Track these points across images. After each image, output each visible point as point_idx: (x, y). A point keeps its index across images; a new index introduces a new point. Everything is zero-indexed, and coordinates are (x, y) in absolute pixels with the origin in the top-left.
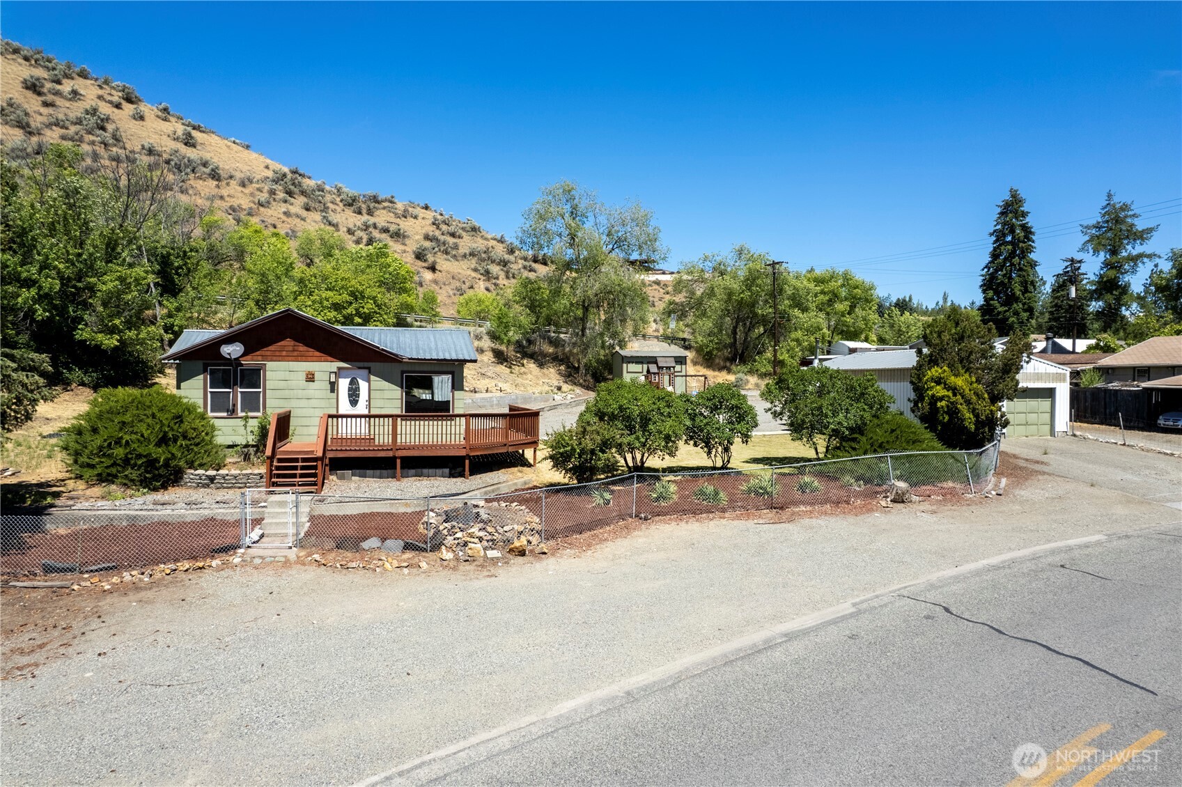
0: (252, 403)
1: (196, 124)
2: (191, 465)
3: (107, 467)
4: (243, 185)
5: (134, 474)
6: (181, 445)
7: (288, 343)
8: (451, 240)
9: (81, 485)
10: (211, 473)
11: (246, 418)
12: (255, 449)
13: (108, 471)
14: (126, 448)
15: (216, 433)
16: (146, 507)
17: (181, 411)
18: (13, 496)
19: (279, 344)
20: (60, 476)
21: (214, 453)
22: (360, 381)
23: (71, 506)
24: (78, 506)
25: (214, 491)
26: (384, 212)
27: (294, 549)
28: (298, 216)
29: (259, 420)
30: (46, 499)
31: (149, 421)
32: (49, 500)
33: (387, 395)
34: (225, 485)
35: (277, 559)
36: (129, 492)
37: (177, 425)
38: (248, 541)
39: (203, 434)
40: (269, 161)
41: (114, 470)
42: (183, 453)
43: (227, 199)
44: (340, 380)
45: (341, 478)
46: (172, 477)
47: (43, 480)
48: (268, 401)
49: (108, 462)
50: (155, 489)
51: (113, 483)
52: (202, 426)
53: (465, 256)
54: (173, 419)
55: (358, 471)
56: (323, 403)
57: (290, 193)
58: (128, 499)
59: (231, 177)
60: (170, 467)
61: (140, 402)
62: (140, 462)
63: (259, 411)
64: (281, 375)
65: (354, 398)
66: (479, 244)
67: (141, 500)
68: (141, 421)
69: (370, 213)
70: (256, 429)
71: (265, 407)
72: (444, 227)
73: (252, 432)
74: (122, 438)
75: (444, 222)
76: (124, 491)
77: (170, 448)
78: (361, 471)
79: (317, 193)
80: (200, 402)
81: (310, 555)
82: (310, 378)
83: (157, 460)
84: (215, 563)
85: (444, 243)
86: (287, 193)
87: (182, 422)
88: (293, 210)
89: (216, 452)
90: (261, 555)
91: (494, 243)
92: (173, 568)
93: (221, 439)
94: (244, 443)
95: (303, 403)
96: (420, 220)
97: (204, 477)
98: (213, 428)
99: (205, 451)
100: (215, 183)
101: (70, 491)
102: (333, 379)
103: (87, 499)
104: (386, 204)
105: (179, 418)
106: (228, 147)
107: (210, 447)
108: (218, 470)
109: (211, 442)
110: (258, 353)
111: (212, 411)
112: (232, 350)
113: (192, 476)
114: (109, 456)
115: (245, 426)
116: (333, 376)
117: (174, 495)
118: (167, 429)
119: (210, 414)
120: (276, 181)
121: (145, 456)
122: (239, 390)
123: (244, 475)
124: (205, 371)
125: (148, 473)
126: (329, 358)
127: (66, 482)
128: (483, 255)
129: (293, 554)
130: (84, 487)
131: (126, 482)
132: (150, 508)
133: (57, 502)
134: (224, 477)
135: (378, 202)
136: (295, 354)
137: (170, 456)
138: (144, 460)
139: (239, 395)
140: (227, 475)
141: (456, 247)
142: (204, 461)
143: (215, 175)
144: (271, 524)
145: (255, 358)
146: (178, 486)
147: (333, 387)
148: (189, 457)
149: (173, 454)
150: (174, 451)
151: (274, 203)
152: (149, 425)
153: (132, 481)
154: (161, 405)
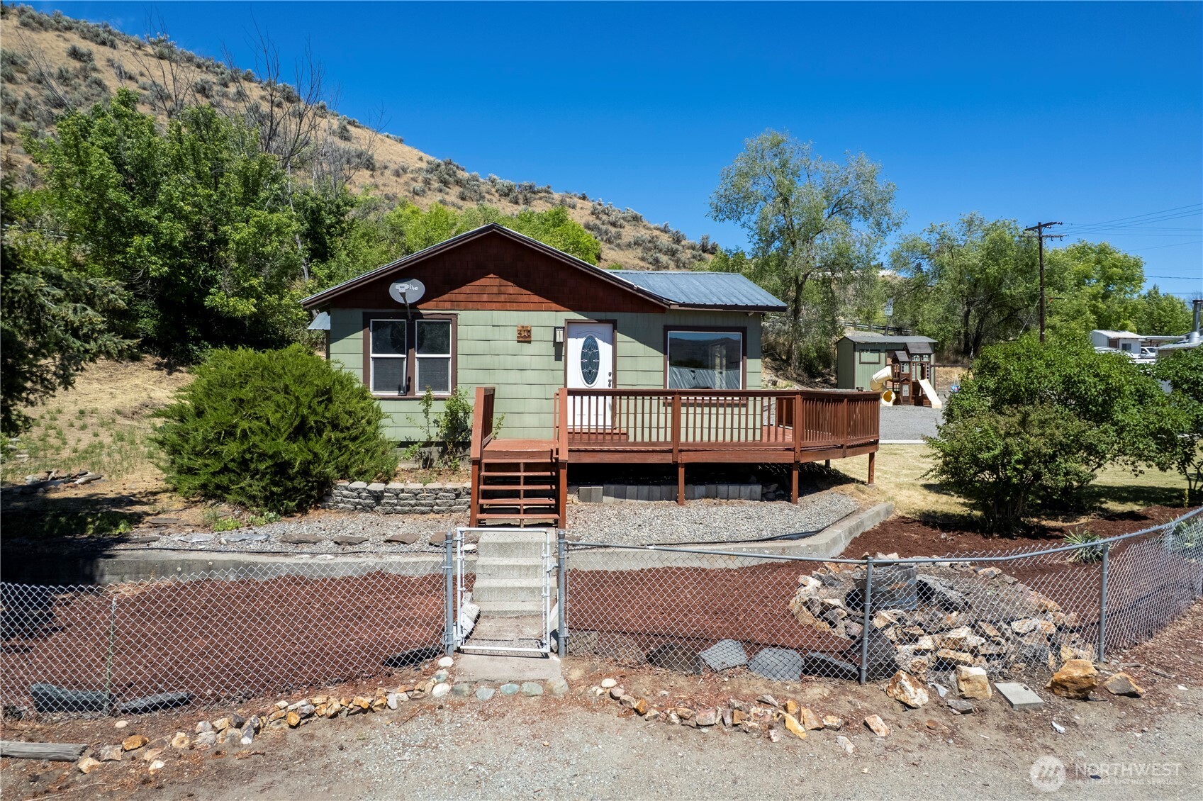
0: (437, 376)
1: (352, 120)
2: (344, 473)
3: (214, 474)
4: (397, 174)
5: (256, 487)
6: (330, 440)
7: (491, 281)
8: (613, 230)
9: (177, 502)
10: (377, 486)
11: (427, 400)
12: (440, 449)
13: (216, 480)
14: (242, 443)
15: (383, 422)
16: (269, 548)
17: (329, 383)
18: (68, 520)
19: (478, 283)
20: (152, 486)
21: (380, 453)
22: (600, 343)
23: (149, 541)
24: (164, 541)
25: (382, 518)
26: (541, 202)
27: (553, 657)
28: (454, 205)
29: (448, 402)
30: (116, 526)
31: (280, 398)
32: (122, 528)
33: (643, 364)
34: (399, 508)
35: (525, 687)
36: (248, 517)
37: (323, 405)
38: (457, 637)
39: (364, 421)
40: (422, 154)
41: (224, 479)
42: (332, 452)
43: (382, 188)
44: (569, 340)
45: (586, 498)
46: (314, 493)
47: (125, 493)
48: (460, 372)
49: (216, 466)
50: (288, 513)
51: (224, 501)
52: (362, 409)
53: (629, 245)
54: (315, 397)
55: (612, 487)
56: (544, 377)
57: (445, 183)
58: (244, 529)
59: (386, 167)
60: (311, 475)
61: (265, 368)
62: (262, 467)
63: (446, 389)
64: (480, 332)
65: (590, 369)
66: (644, 234)
67: (262, 532)
68: (267, 398)
69: (527, 201)
70: (443, 417)
71: (455, 383)
72: (605, 217)
73: (436, 422)
74: (235, 426)
75: (604, 212)
76: (240, 514)
77: (311, 444)
78: (618, 487)
79: (472, 183)
80: (359, 374)
81: (595, 678)
82: (525, 336)
83: (289, 464)
84: (396, 697)
85: (606, 232)
86: (441, 182)
87: (330, 400)
88: (449, 199)
89: (383, 453)
90: (492, 676)
91: (656, 233)
92: (306, 710)
93: (391, 431)
94: (424, 438)
95: (514, 376)
96: (578, 210)
97: (364, 494)
98: (379, 414)
99: (367, 451)
100: (369, 173)
101: (158, 513)
102: (560, 339)
103: (180, 528)
104: (542, 194)
105: (326, 395)
106: (382, 140)
107: (373, 443)
108: (386, 482)
109: (375, 437)
110: (445, 297)
111: (376, 389)
112: (408, 291)
113: (345, 492)
114: (217, 454)
115: (426, 412)
116: (560, 334)
117: (316, 524)
118: (305, 412)
119: (374, 393)
120: (430, 171)
121: (271, 457)
122: (417, 355)
123: (431, 491)
124: (365, 325)
125: (276, 484)
126: (554, 305)
127: (159, 496)
128: (649, 245)
129: (555, 671)
130: (179, 506)
131: (244, 499)
132: (276, 549)
133: (135, 533)
134: (397, 495)
135: (534, 193)
136: (502, 298)
137: (310, 457)
138: (269, 463)
139: (417, 363)
140: (402, 491)
141: (619, 236)
142: (366, 467)
143: (370, 166)
144: (490, 590)
145: (441, 304)
146: (324, 508)
147: (559, 351)
148: (341, 459)
149: (316, 455)
150: (318, 448)
151: (429, 193)
152: (278, 406)
153: (253, 498)
154: (297, 373)
